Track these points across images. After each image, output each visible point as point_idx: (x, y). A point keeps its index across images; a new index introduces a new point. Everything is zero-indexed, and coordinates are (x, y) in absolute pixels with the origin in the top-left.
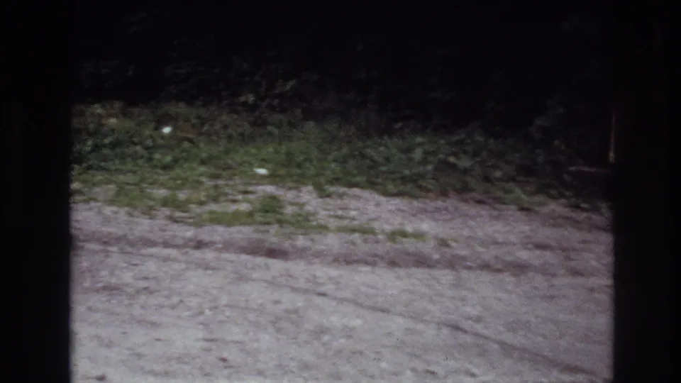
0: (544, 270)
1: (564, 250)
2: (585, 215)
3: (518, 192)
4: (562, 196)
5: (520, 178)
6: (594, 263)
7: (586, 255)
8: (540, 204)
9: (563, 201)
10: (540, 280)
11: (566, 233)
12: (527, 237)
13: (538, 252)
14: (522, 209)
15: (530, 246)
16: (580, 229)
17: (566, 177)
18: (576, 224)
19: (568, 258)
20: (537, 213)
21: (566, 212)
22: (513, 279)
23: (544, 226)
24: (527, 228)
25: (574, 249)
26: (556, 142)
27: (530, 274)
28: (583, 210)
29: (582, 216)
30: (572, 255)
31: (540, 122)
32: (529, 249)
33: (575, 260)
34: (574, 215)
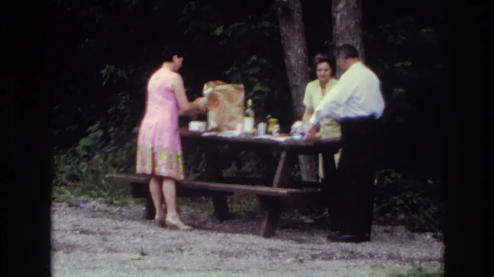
0: (88, 249)
1: (102, 234)
2: (118, 209)
3: (68, 193)
4: (100, 195)
5: (70, 183)
6: (124, 243)
7: (118, 238)
8: (85, 202)
9: (100, 199)
10: (85, 256)
11: (104, 222)
12: (75, 226)
13: (83, 236)
14: (71, 206)
15: (78, 232)
16: (114, 219)
17: (103, 181)
18: (111, 215)
19: (105, 240)
20: (81, 208)
21: (104, 207)
22: (65, 255)
23: (87, 217)
24: (74, 219)
25: (110, 234)
26: (96, 157)
27: (79, 251)
28: (116, 205)
29: (115, 209)
30: (109, 237)
31: (84, 142)
32: (76, 234)
33: (111, 241)
34: (109, 209)
